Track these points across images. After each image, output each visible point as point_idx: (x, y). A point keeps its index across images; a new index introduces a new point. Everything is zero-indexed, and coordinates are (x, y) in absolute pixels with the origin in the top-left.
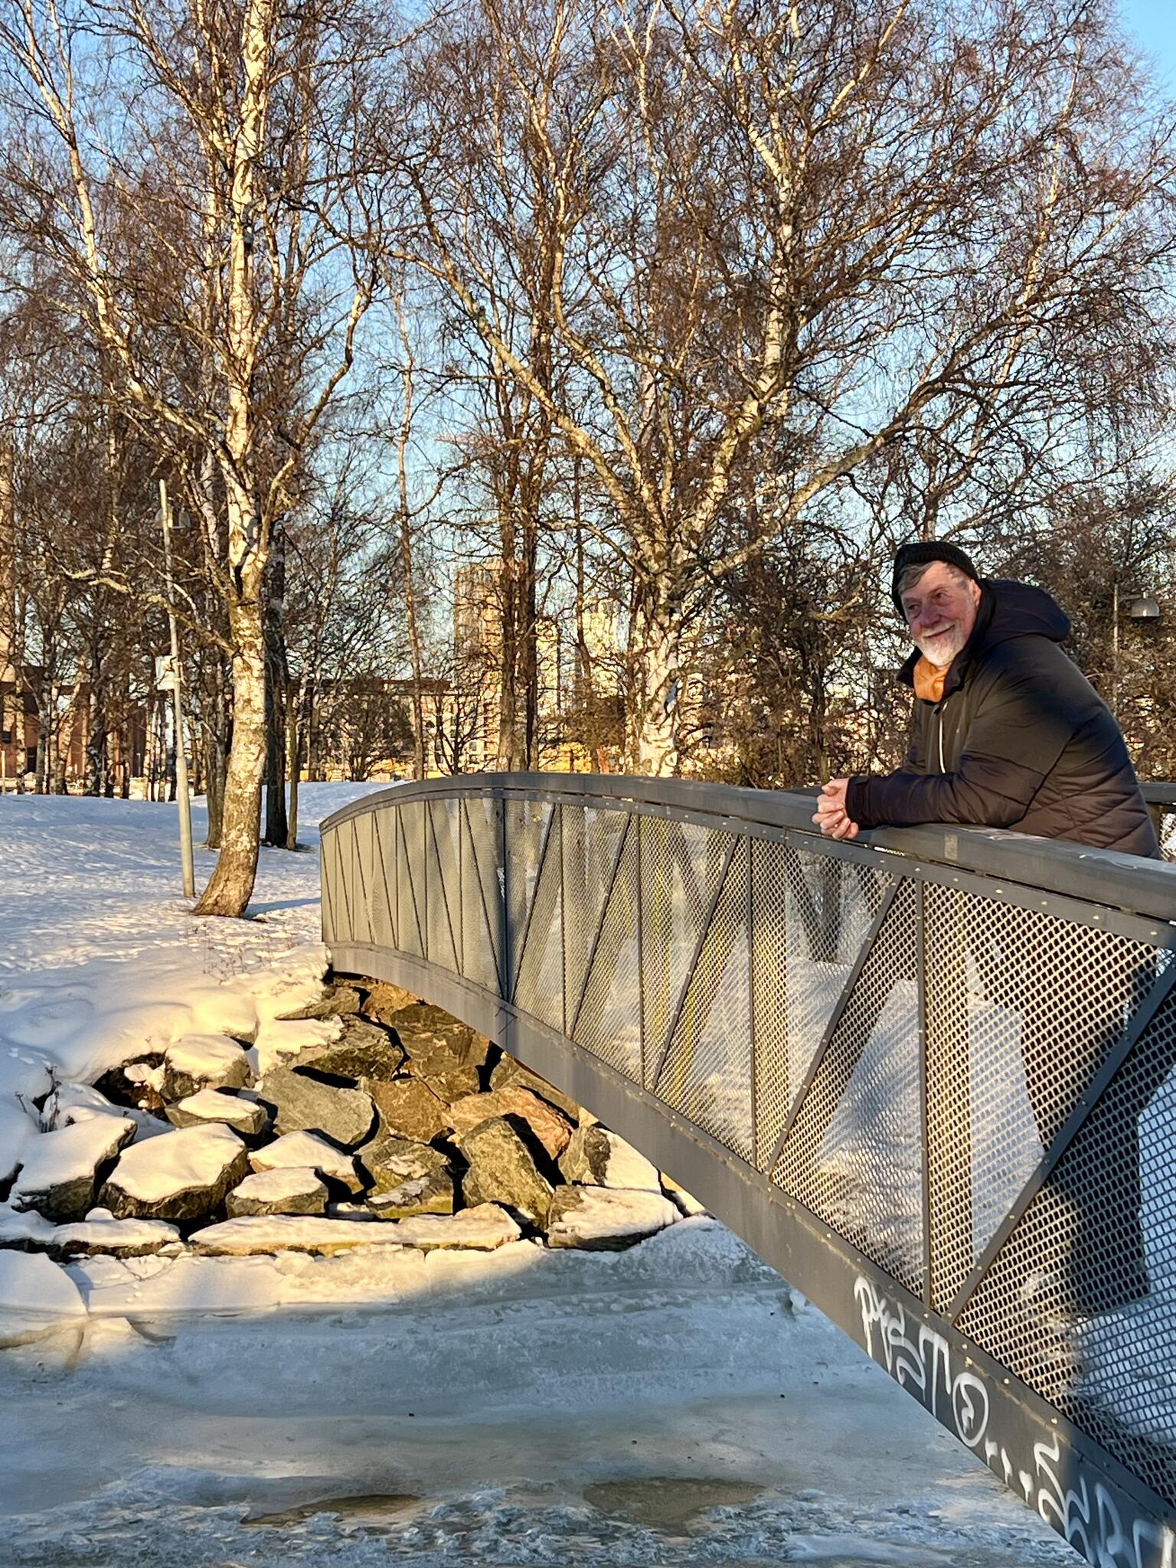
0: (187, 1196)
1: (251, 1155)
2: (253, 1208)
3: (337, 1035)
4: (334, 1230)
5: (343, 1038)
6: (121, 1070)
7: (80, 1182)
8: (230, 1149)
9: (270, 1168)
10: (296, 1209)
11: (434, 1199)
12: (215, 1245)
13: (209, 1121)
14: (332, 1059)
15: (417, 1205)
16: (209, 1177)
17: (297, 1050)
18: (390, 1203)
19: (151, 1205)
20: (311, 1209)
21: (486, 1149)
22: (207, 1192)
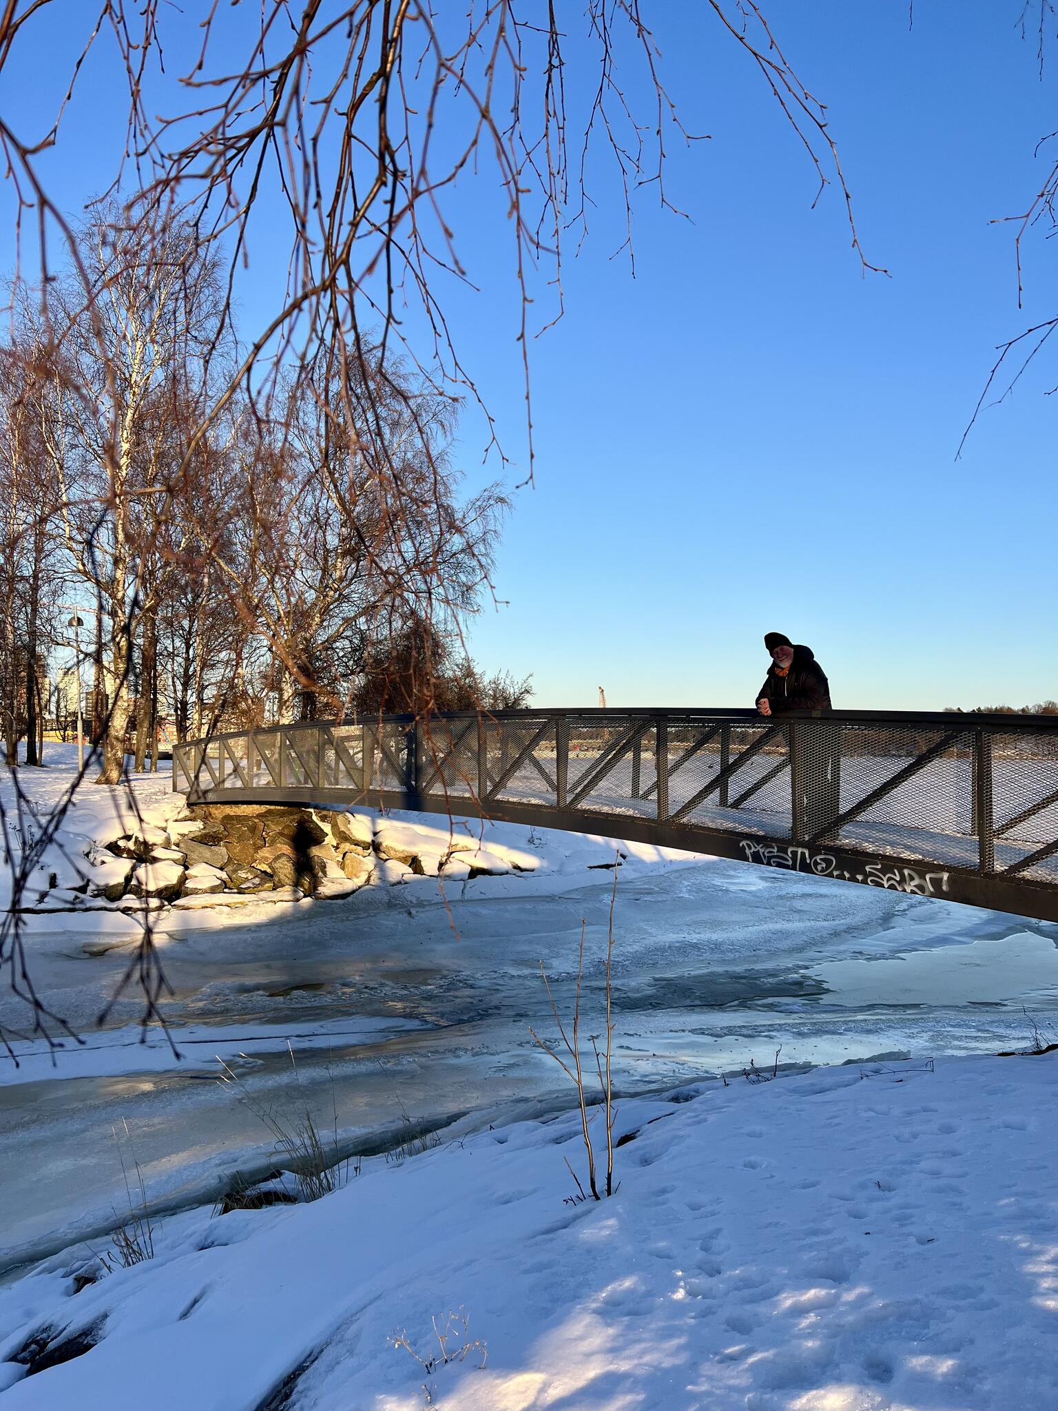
0: (166, 888)
1: (186, 872)
2: (195, 892)
3: (202, 827)
4: (233, 898)
5: (205, 828)
6: (116, 842)
7: (119, 885)
8: (179, 870)
9: (196, 877)
10: (213, 890)
11: (267, 885)
12: (186, 905)
13: (165, 860)
14: (201, 836)
15: (260, 888)
16: (174, 881)
17: (187, 833)
18: (250, 887)
19: (152, 892)
20: (218, 891)
21: (281, 866)
22: (173, 886)
